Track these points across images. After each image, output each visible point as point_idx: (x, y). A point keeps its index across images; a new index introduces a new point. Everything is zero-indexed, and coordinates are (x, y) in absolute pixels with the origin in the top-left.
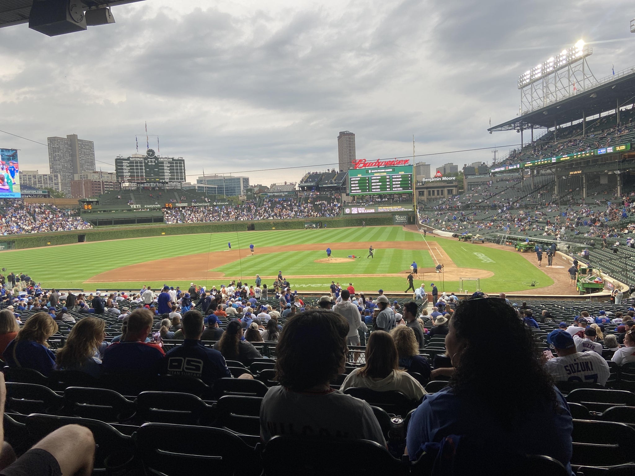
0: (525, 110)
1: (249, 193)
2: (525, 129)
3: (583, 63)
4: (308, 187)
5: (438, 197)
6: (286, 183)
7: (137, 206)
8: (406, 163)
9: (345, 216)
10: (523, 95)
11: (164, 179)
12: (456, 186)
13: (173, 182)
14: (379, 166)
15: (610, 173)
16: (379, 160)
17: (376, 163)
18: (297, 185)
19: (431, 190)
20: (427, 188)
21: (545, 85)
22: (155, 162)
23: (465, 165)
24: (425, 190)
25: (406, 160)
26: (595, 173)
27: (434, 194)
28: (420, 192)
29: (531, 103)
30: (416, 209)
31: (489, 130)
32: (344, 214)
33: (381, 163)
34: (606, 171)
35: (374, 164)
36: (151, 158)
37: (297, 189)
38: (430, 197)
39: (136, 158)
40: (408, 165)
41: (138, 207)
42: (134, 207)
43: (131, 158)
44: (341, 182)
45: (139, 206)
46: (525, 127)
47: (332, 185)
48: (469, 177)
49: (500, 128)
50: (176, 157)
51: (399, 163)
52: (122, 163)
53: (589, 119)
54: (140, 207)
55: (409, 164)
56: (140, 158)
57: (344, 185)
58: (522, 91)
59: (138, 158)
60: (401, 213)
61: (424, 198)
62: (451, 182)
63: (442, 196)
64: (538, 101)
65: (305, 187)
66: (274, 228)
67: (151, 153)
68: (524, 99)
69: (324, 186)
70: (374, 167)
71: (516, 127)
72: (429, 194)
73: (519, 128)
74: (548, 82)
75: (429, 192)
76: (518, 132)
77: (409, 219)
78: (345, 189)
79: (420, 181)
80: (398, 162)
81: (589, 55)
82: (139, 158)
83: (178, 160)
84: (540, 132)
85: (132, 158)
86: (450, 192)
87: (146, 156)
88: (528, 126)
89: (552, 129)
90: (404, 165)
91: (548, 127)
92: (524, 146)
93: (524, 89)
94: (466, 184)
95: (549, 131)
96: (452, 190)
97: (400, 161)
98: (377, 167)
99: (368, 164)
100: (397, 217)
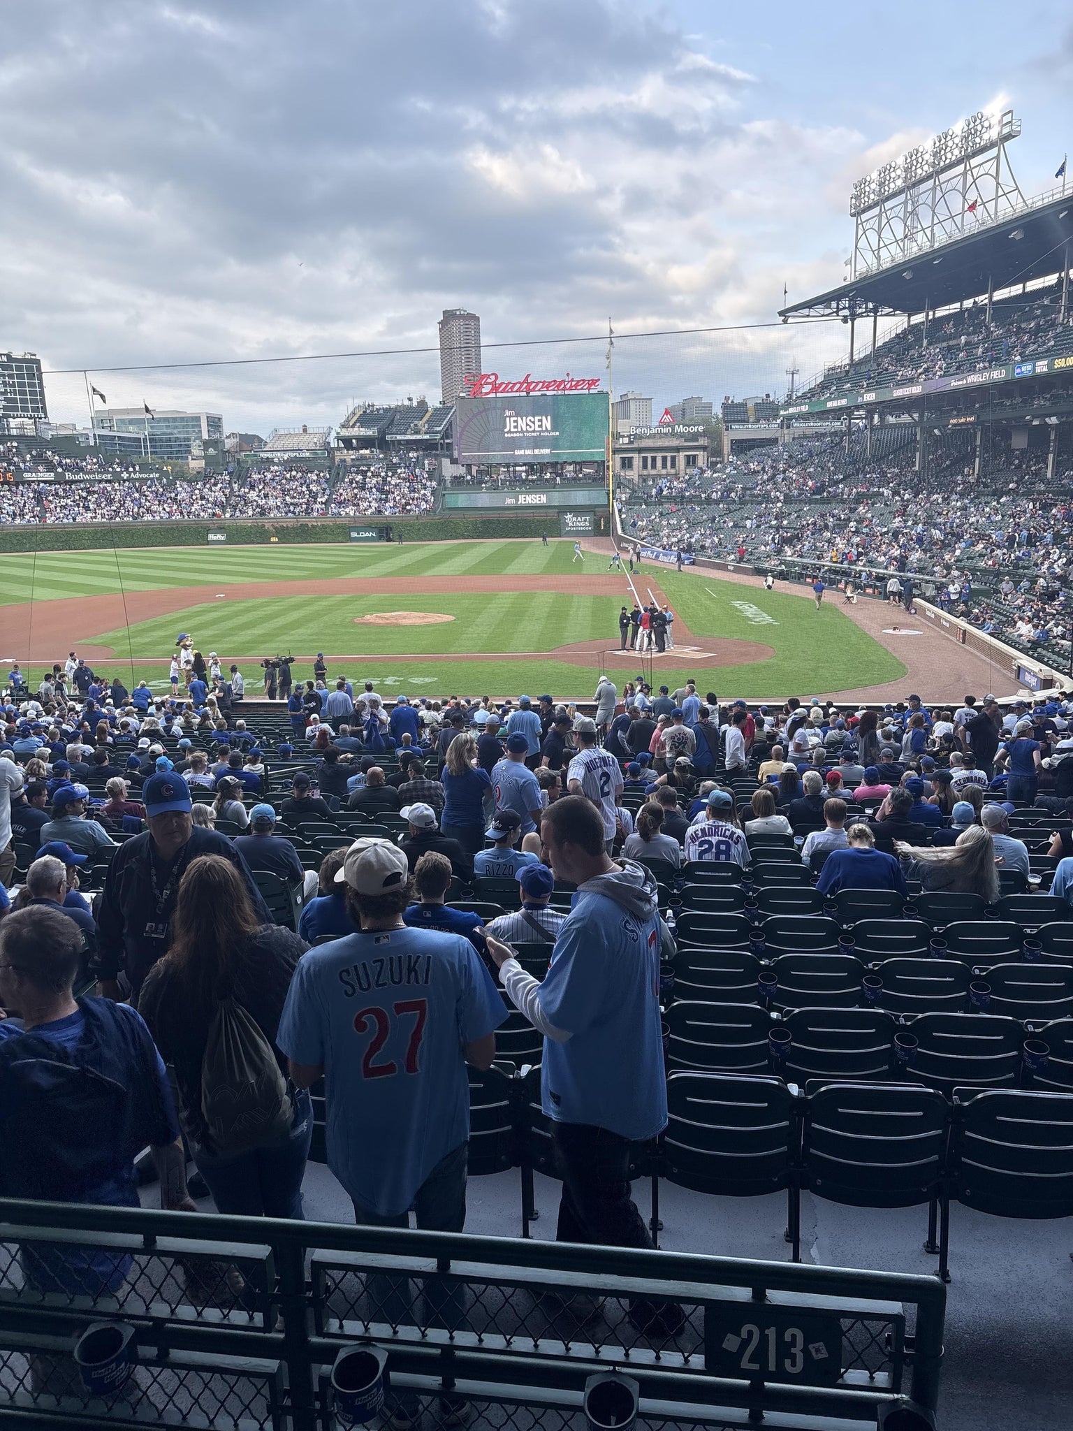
0: (862, 268)
1: (211, 450)
2: (860, 315)
3: (998, 157)
4: (359, 439)
5: (664, 472)
6: (305, 430)
8: (593, 387)
9: (448, 513)
10: (861, 232)
12: (704, 448)
13: (14, 418)
14: (528, 393)
15: (1036, 422)
16: (528, 375)
17: (522, 384)
18: (333, 434)
19: (649, 455)
20: (640, 450)
21: (909, 209)
23: (727, 398)
24: (635, 456)
25: (592, 380)
26: (1004, 422)
27: (654, 466)
28: (623, 459)
29: (876, 252)
30: (613, 499)
31: (781, 314)
32: (445, 509)
33: (534, 384)
34: (1028, 418)
35: (519, 385)
37: (334, 444)
38: (645, 472)
40: (596, 391)
44: (440, 429)
46: (860, 311)
47: (418, 437)
48: (733, 427)
49: (805, 311)
50: (18, 354)
51: (576, 385)
53: (1000, 295)
55: (599, 388)
57: (447, 438)
58: (859, 222)
60: (578, 510)
61: (633, 474)
62: (695, 437)
63: (673, 471)
64: (893, 248)
65: (354, 441)
66: (273, 539)
68: (863, 243)
69: (399, 437)
70: (517, 394)
71: (845, 308)
72: (645, 466)
73: (846, 312)
74: (918, 201)
75: (645, 459)
76: (845, 320)
77: (596, 524)
78: (449, 446)
79: (626, 434)
80: (574, 383)
81: (1014, 137)
83: (23, 360)
84: (891, 324)
86: (691, 461)
88: (866, 308)
89: (918, 318)
90: (587, 392)
91: (911, 312)
92: (856, 357)
93: (864, 217)
94: (726, 443)
95: (912, 323)
96: (694, 457)
97: (578, 381)
98: (524, 394)
99: (504, 386)
100: (569, 517)
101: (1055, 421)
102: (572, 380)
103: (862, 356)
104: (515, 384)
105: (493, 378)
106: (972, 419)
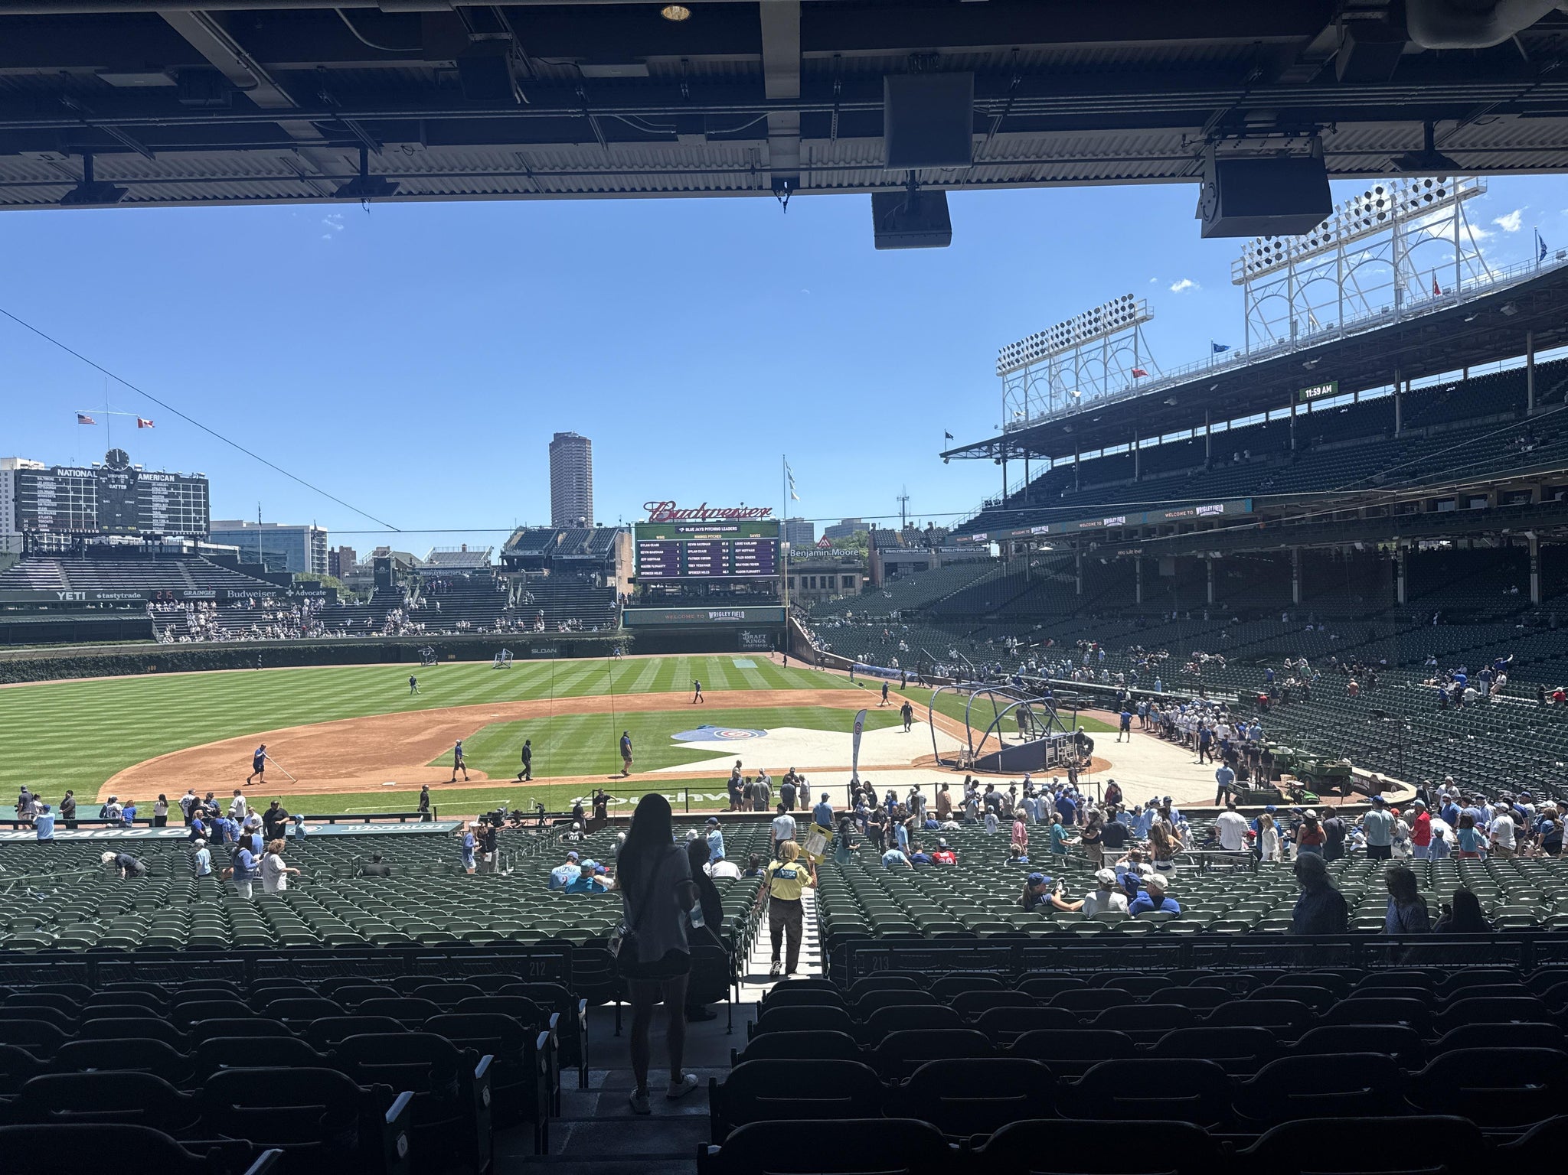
1: (382, 568)
2: (1012, 458)
3: (1135, 335)
4: (523, 558)
5: (823, 590)
6: (464, 548)
7: (74, 596)
8: (766, 515)
9: (627, 630)
10: (1007, 389)
11: (151, 527)
12: (860, 570)
13: (174, 536)
14: (704, 519)
16: (705, 504)
18: (497, 554)
19: (809, 576)
21: (1053, 373)
22: (127, 482)
25: (765, 509)
27: (813, 586)
30: (789, 615)
31: (942, 455)
32: (624, 626)
33: (709, 512)
35: (695, 512)
36: (116, 473)
37: (497, 562)
39: (76, 469)
40: (768, 519)
41: (78, 598)
42: (67, 598)
43: (61, 469)
44: (606, 549)
45: (81, 596)
46: (1011, 454)
47: (586, 557)
48: (887, 551)
49: (963, 454)
50: (186, 474)
51: (750, 513)
52: (35, 481)
54: (84, 598)
55: (772, 517)
56: (87, 470)
57: (611, 558)
58: (1005, 381)
59: (81, 469)
60: (751, 626)
62: (850, 559)
63: (831, 590)
64: (1038, 403)
65: (517, 560)
66: (452, 657)
67: (117, 458)
68: (1009, 399)
69: (565, 557)
70: (693, 520)
71: (996, 453)
73: (999, 456)
76: (998, 462)
80: (747, 511)
81: (1149, 320)
82: (84, 470)
83: (191, 480)
84: (1040, 466)
85: (65, 469)
86: (847, 581)
87: (106, 466)
88: (1018, 452)
89: (1059, 462)
90: (760, 519)
91: (1053, 456)
92: (1009, 493)
93: (1010, 377)
94: (879, 565)
95: (1055, 465)
96: (851, 577)
97: (752, 510)
98: (700, 520)
99: (681, 513)
100: (746, 635)
101: (1218, 555)
102: (746, 508)
103: (1014, 492)
104: (692, 511)
105: (671, 505)
106: (1140, 551)
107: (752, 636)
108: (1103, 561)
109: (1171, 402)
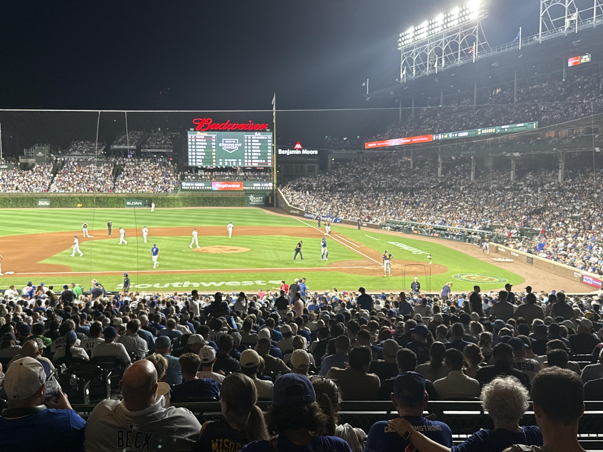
5: (297, 174)
9: (184, 192)
12: (318, 163)
15: (508, 155)
20: (284, 162)
24: (282, 165)
27: (291, 171)
32: (182, 190)
38: (287, 174)
44: (172, 147)
47: (160, 151)
48: (333, 152)
60: (256, 193)
61: (281, 174)
62: (312, 156)
63: (301, 174)
66: (79, 205)
69: (148, 150)
72: (287, 170)
75: (287, 167)
86: (311, 169)
94: (329, 160)
96: (313, 167)
100: (251, 197)
101: (517, 154)
107: (255, 198)
108: (453, 158)
109: (495, 64)
